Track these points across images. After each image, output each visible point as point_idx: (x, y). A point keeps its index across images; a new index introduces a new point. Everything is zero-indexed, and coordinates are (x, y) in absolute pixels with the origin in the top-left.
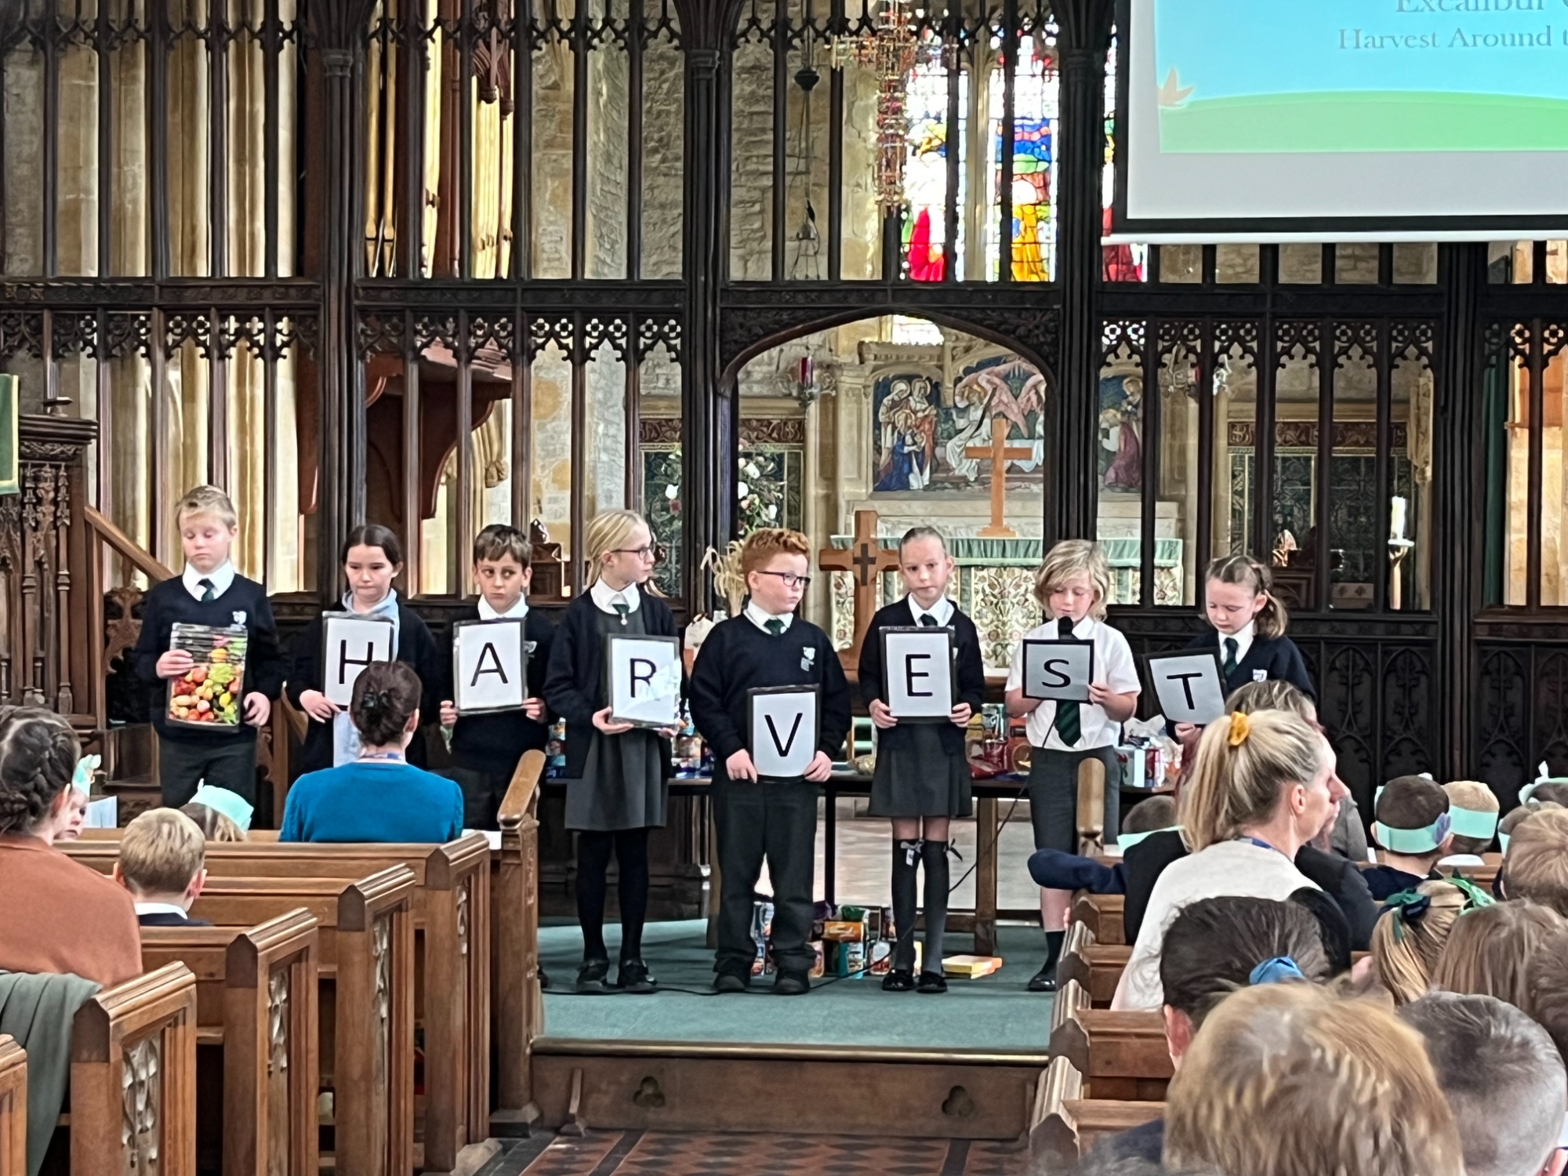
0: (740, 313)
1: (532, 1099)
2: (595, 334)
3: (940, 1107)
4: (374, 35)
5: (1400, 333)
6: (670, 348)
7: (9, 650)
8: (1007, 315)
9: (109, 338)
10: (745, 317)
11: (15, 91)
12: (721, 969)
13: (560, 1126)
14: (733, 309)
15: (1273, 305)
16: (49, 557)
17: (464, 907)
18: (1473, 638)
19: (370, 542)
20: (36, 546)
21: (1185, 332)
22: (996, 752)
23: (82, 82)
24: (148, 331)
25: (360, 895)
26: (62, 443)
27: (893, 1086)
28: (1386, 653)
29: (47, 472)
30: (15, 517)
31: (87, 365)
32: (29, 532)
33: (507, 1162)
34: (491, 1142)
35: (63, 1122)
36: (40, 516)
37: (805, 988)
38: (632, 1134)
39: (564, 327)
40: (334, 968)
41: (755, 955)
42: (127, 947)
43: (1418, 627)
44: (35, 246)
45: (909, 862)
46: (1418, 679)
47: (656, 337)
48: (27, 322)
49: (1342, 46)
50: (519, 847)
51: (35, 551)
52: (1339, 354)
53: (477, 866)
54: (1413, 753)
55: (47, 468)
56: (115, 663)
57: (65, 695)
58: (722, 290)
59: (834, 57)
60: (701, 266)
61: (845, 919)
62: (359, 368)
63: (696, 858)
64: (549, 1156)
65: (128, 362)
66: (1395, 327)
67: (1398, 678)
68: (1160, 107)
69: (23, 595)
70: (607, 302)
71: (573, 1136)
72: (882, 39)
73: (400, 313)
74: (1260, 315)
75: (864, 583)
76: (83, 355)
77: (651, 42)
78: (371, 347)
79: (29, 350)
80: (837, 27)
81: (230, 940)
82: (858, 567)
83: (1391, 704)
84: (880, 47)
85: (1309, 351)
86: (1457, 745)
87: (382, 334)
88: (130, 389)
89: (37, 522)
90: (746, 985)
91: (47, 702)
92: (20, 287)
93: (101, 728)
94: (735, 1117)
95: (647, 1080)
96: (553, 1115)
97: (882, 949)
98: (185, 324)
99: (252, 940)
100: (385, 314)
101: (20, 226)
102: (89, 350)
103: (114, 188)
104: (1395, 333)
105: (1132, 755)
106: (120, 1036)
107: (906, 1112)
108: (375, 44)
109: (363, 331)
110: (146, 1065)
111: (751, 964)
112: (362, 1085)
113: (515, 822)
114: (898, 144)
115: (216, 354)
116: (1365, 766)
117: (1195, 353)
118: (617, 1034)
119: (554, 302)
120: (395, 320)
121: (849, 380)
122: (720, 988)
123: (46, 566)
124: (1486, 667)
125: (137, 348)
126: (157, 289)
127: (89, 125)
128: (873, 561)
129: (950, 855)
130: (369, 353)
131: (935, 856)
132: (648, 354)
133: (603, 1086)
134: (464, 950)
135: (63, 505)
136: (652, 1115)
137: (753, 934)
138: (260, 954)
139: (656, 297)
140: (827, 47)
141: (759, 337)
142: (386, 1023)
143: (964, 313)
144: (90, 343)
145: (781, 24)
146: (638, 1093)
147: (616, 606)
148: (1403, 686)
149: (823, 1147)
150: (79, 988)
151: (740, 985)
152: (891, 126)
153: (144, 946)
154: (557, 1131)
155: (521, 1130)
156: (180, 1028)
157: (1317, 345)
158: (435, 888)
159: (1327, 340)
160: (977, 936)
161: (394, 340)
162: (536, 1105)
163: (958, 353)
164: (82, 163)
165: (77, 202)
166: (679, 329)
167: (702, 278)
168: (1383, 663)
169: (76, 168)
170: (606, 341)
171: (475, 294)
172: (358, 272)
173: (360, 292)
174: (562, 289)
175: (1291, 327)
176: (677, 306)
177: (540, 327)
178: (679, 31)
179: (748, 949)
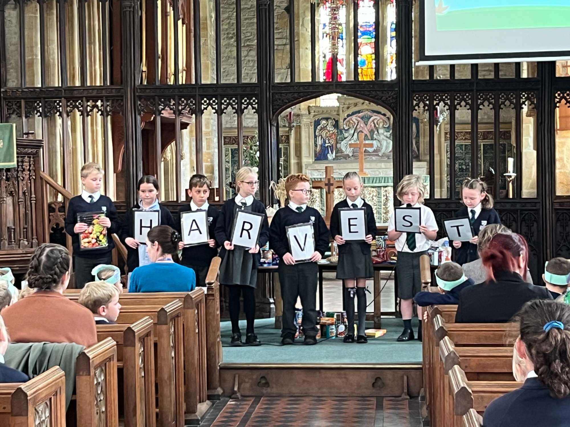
0: (279, 95)
1: (220, 386)
2: (225, 104)
3: (372, 386)
5: (524, 96)
6: (253, 108)
7: (14, 225)
8: (378, 93)
9: (46, 110)
10: (281, 96)
11: (9, 19)
12: (284, 336)
13: (232, 395)
14: (277, 93)
15: (477, 86)
16: (28, 191)
17: (197, 315)
18: (554, 207)
19: (148, 182)
20: (23, 187)
21: (444, 97)
22: (381, 254)
23: (33, 15)
24: (60, 106)
25: (166, 311)
26: (32, 148)
27: (353, 377)
28: (522, 214)
29: (26, 159)
30: (15, 176)
31: (38, 120)
32: (20, 182)
33: (215, 409)
34: (208, 402)
35: (74, 398)
36: (24, 175)
37: (315, 343)
38: (258, 398)
39: (214, 101)
40: (158, 339)
41: (296, 331)
42: (92, 332)
43: (533, 204)
44: (17, 75)
45: (352, 296)
46: (533, 223)
47: (248, 104)
48: (16, 104)
50: (214, 293)
51: (23, 189)
52: (501, 104)
53: (201, 300)
54: (532, 251)
55: (26, 158)
56: (53, 229)
57: (35, 241)
58: (272, 86)
60: (264, 79)
61: (327, 316)
62: (139, 118)
63: (268, 296)
64: (229, 406)
65: (52, 118)
66: (522, 94)
67: (526, 223)
68: (437, 14)
69: (19, 205)
70: (230, 92)
71: (236, 399)
73: (153, 97)
74: (472, 90)
75: (329, 193)
76: (36, 116)
78: (143, 110)
79: (16, 114)
81: (125, 329)
82: (327, 187)
85: (490, 103)
86: (548, 247)
87: (147, 105)
88: (54, 128)
89: (23, 178)
90: (293, 342)
91: (28, 244)
92: (13, 91)
94: (296, 390)
95: (263, 377)
96: (228, 391)
97: (342, 328)
98: (74, 104)
99: (133, 329)
100: (148, 98)
101: (12, 69)
102: (39, 114)
103: (46, 54)
104: (521, 96)
105: (433, 254)
106: (94, 366)
107: (359, 387)
109: (140, 105)
110: (100, 376)
111: (295, 334)
113: (212, 283)
114: (336, 31)
115: (86, 114)
117: (448, 105)
118: (250, 361)
119: (210, 92)
120: (152, 100)
121: (305, 120)
122: (283, 343)
123: (27, 194)
124: (558, 218)
125: (56, 113)
126: (63, 91)
127: (36, 31)
128: (332, 185)
129: (366, 292)
130: (142, 113)
131: (361, 293)
132: (245, 110)
133: (247, 380)
134: (197, 331)
135: (32, 172)
136: (265, 391)
137: (295, 323)
138: (136, 334)
139: (248, 89)
141: (286, 103)
142: (174, 358)
143: (362, 92)
144: (38, 111)
146: (260, 382)
147: (242, 203)
148: (528, 226)
149: (329, 401)
150: (78, 348)
151: (292, 342)
152: (334, 24)
153: (98, 332)
154: (230, 397)
155: (218, 397)
156: (112, 362)
157: (493, 101)
158: (188, 308)
159: (497, 99)
160: (375, 322)
161: (151, 108)
162: (222, 388)
163: (344, 109)
164: (34, 45)
165: (33, 60)
166: (256, 101)
167: (265, 82)
168: (520, 217)
169: (32, 47)
170: (230, 106)
171: (181, 90)
172: (137, 83)
173: (139, 90)
174: (213, 87)
175: (483, 95)
177: (205, 102)
179: (294, 328)
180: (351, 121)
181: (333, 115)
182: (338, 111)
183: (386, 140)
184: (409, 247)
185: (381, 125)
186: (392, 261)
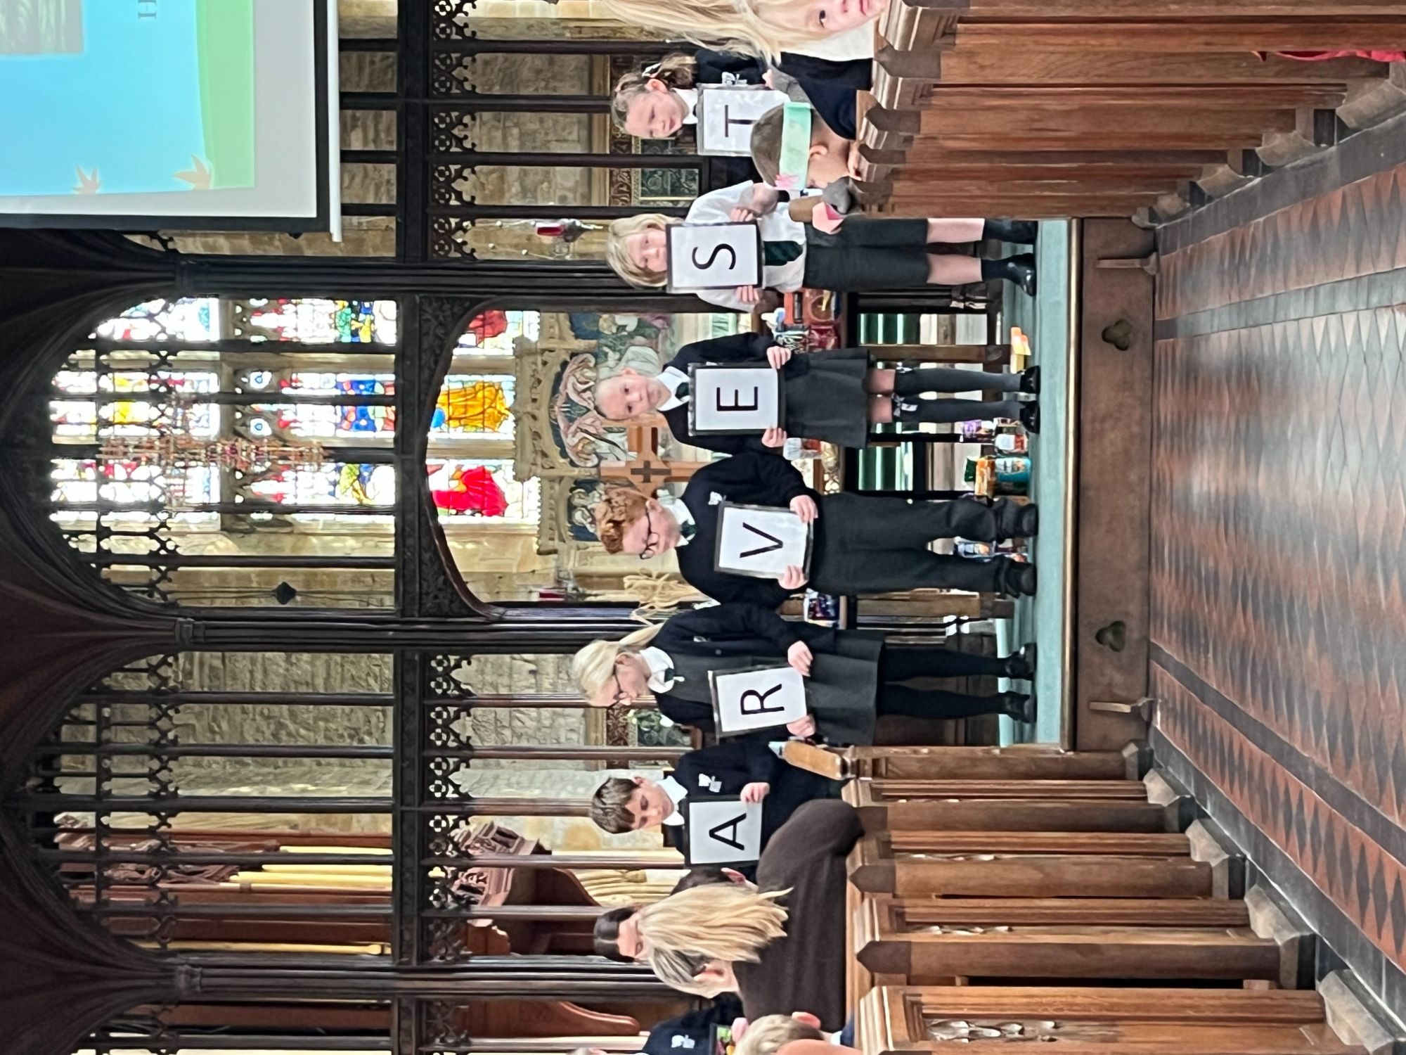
1: (1119, 750)
2: (444, 737)
3: (1124, 352)
4: (163, 946)
6: (458, 666)
8: (425, 346)
10: (427, 594)
12: (1018, 590)
13: (1142, 720)
14: (421, 605)
15: (416, 97)
22: (817, 336)
34: (1147, 779)
38: (1152, 653)
39: (438, 766)
45: (913, 408)
47: (448, 679)
49: (154, 15)
50: (869, 760)
52: (463, 35)
58: (403, 615)
60: (382, 635)
62: (476, 961)
68: (211, 187)
70: (414, 725)
71: (1151, 707)
73: (424, 922)
74: (426, 108)
77: (171, 683)
78: (457, 950)
85: (459, 63)
87: (445, 938)
90: (1031, 566)
94: (1134, 553)
95: (1099, 637)
96: (1133, 730)
97: (1004, 441)
100: (425, 938)
107: (1126, 385)
109: (442, 958)
113: (844, 763)
119: (413, 775)
120: (431, 927)
122: (1033, 590)
130: (463, 952)
132: (463, 686)
133: (1105, 680)
134: (955, 801)
136: (1133, 632)
137: (988, 562)
138: (879, 940)
139: (410, 678)
141: (446, 581)
142: (998, 856)
143: (423, 388)
145: (153, 560)
146: (1112, 647)
154: (1148, 724)
155: (1145, 757)
157: (454, 56)
159: (450, 46)
161: (451, 928)
162: (1124, 746)
163: (547, 464)
166: (440, 657)
167: (391, 633)
170: (452, 726)
171: (406, 850)
172: (386, 963)
173: (405, 959)
174: (402, 768)
175: (437, 80)
176: (417, 658)
177: (438, 789)
178: (161, 656)
179: (997, 562)
180: (580, 448)
181: (561, 494)
182: (552, 480)
183: (628, 361)
184: (792, 259)
185: (589, 374)
186: (833, 308)
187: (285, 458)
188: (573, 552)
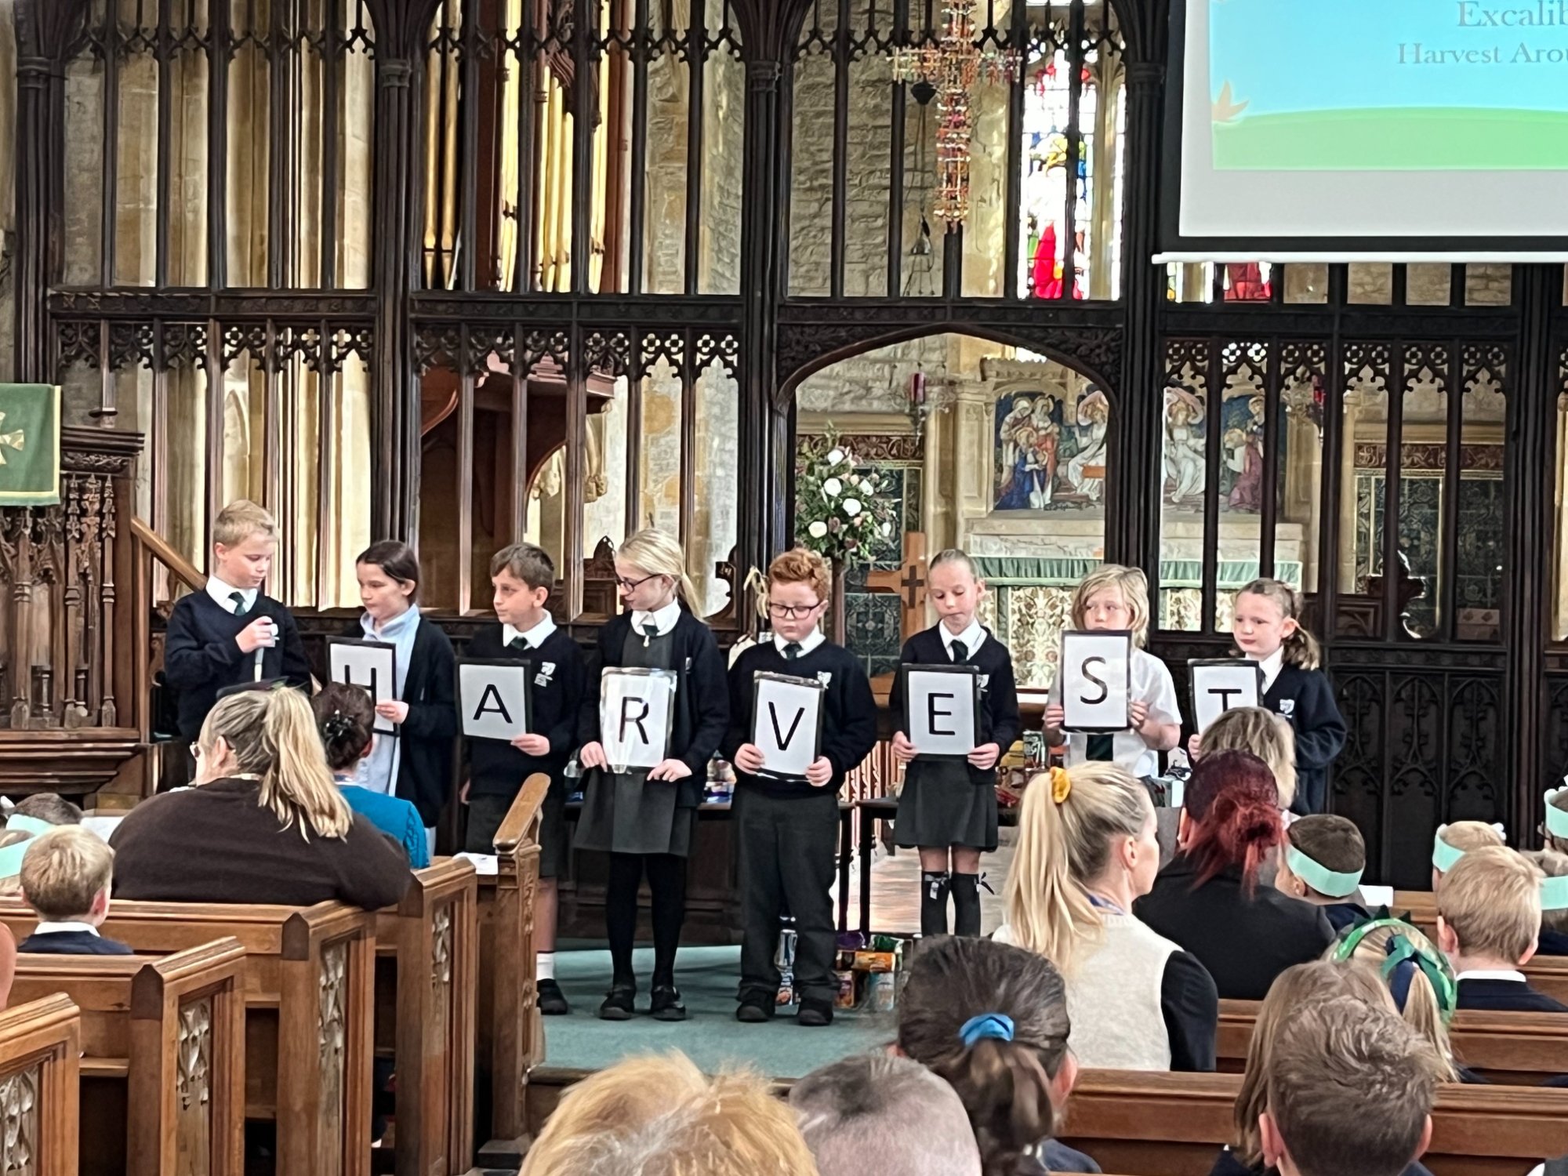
0: (798, 330)
2: (651, 349)
4: (434, 44)
5: (1472, 355)
6: (727, 364)
7: (51, 662)
8: (1067, 333)
9: (167, 349)
10: (802, 333)
11: (76, 99)
12: (745, 1000)
14: (791, 326)
15: (1341, 325)
16: (94, 569)
17: (447, 935)
18: (1543, 671)
20: (81, 558)
23: (144, 91)
24: (205, 342)
25: (305, 924)
26: (109, 455)
28: (1454, 684)
29: (92, 483)
30: (58, 528)
31: (144, 375)
32: (72, 543)
36: (84, 528)
37: (828, 1020)
39: (620, 342)
40: (276, 998)
41: (778, 982)
43: (1486, 658)
44: (95, 254)
45: (933, 895)
46: (1485, 711)
47: (713, 353)
48: (85, 333)
49: (1402, 61)
50: (516, 873)
51: (78, 562)
52: (1409, 377)
53: (461, 892)
54: (1480, 787)
55: (92, 479)
56: (159, 676)
57: (108, 708)
58: (780, 307)
59: (896, 70)
60: (759, 285)
61: (877, 947)
65: (187, 372)
66: (1467, 350)
67: (1465, 711)
68: (1214, 122)
69: (66, 607)
70: (663, 317)
72: (944, 52)
73: (456, 325)
74: (1329, 336)
75: (912, 605)
76: (141, 365)
77: (712, 53)
78: (426, 360)
79: (87, 360)
80: (899, 37)
81: (135, 970)
82: (906, 589)
83: (1457, 738)
84: (943, 59)
85: (1378, 373)
86: (1524, 780)
87: (438, 347)
88: (189, 401)
89: (82, 534)
90: (769, 1016)
91: (89, 714)
92: (77, 297)
93: (145, 742)
98: (241, 336)
99: (158, 970)
100: (440, 328)
101: (80, 235)
102: (145, 360)
103: (173, 197)
104: (1466, 356)
105: (1169, 786)
108: (435, 57)
109: (418, 345)
110: (19, 1099)
111: (776, 993)
112: (304, 1117)
113: (512, 847)
114: (959, 159)
115: (271, 366)
116: (1430, 799)
117: (1260, 373)
119: (610, 316)
120: (451, 333)
121: (969, 396)
123: (90, 578)
124: (1556, 700)
125: (193, 360)
126: (213, 300)
127: (150, 136)
129: (979, 888)
130: (424, 366)
131: (965, 890)
132: (704, 370)
134: (446, 977)
135: (108, 518)
138: (166, 986)
139: (713, 313)
140: (888, 59)
141: (815, 354)
142: (341, 1051)
143: (1025, 332)
144: (146, 353)
145: (844, 36)
147: (646, 627)
148: (1470, 718)
151: (763, 1014)
152: (953, 141)
156: (60, 1061)
157: (1386, 367)
158: (408, 915)
159: (1397, 363)
161: (449, 353)
164: (142, 173)
165: (137, 213)
166: (736, 345)
167: (759, 294)
168: (1450, 695)
169: (137, 178)
170: (663, 357)
171: (531, 308)
172: (414, 284)
173: (416, 304)
174: (617, 304)
175: (1360, 348)
176: (734, 321)
177: (597, 342)
178: (740, 43)
179: (771, 977)
181: (1047, 386)
182: (1064, 375)
183: (1194, 461)
185: (1181, 417)
187: (949, 180)
188: (984, 398)
